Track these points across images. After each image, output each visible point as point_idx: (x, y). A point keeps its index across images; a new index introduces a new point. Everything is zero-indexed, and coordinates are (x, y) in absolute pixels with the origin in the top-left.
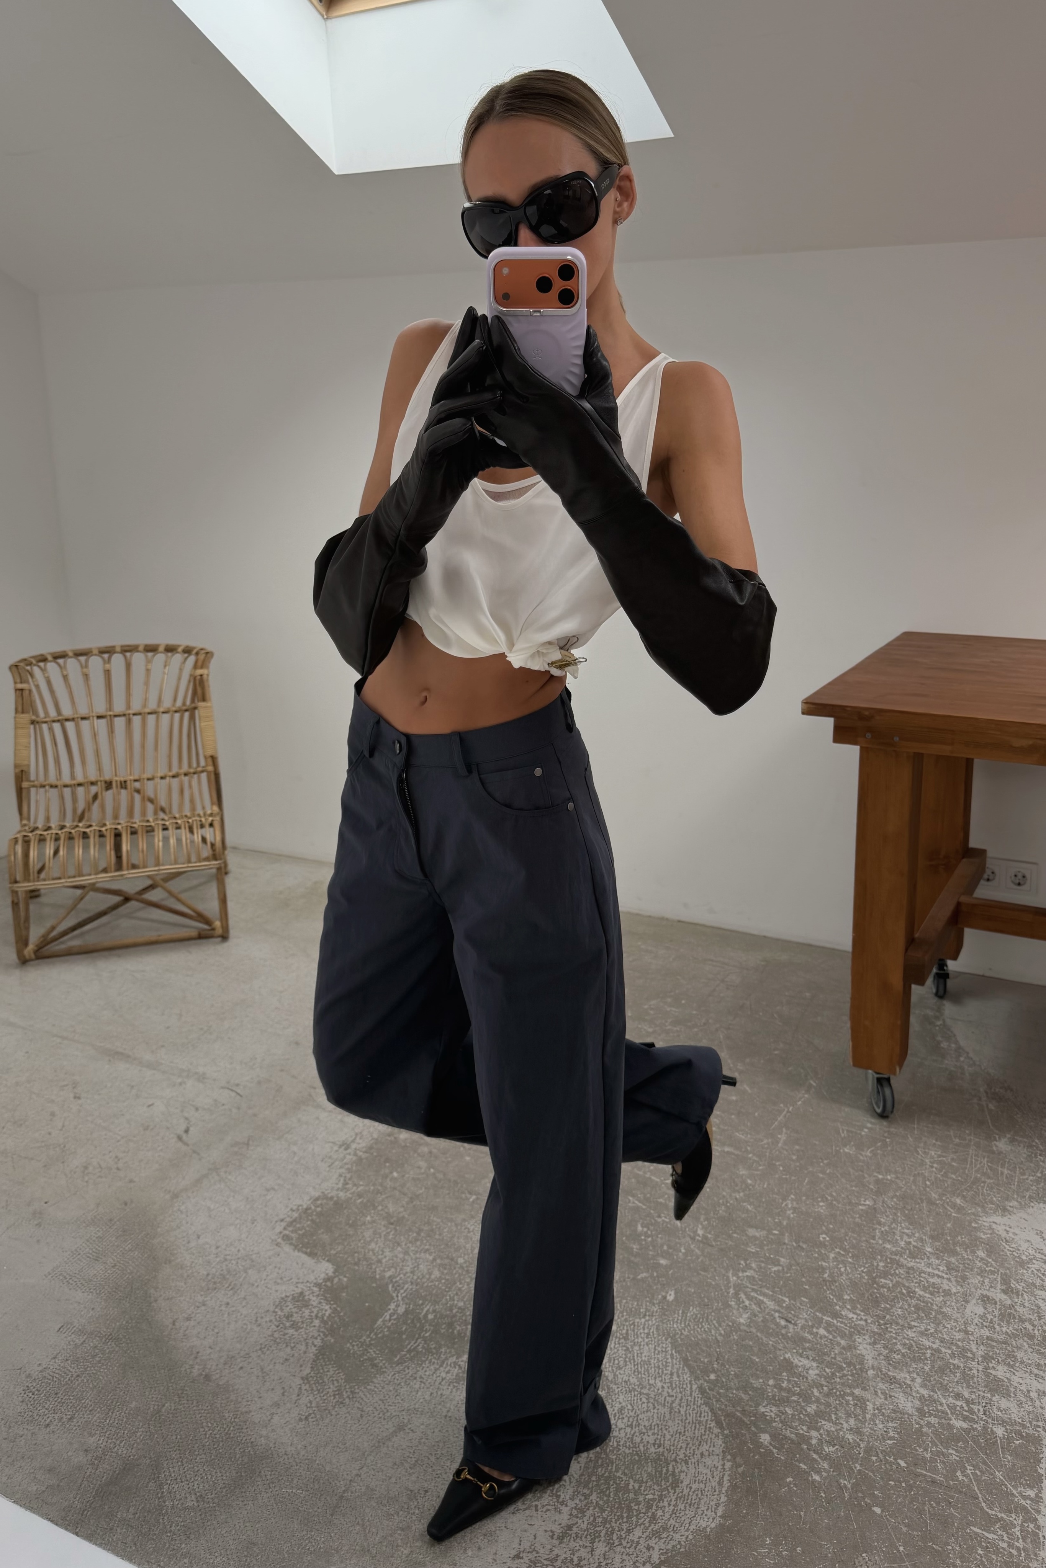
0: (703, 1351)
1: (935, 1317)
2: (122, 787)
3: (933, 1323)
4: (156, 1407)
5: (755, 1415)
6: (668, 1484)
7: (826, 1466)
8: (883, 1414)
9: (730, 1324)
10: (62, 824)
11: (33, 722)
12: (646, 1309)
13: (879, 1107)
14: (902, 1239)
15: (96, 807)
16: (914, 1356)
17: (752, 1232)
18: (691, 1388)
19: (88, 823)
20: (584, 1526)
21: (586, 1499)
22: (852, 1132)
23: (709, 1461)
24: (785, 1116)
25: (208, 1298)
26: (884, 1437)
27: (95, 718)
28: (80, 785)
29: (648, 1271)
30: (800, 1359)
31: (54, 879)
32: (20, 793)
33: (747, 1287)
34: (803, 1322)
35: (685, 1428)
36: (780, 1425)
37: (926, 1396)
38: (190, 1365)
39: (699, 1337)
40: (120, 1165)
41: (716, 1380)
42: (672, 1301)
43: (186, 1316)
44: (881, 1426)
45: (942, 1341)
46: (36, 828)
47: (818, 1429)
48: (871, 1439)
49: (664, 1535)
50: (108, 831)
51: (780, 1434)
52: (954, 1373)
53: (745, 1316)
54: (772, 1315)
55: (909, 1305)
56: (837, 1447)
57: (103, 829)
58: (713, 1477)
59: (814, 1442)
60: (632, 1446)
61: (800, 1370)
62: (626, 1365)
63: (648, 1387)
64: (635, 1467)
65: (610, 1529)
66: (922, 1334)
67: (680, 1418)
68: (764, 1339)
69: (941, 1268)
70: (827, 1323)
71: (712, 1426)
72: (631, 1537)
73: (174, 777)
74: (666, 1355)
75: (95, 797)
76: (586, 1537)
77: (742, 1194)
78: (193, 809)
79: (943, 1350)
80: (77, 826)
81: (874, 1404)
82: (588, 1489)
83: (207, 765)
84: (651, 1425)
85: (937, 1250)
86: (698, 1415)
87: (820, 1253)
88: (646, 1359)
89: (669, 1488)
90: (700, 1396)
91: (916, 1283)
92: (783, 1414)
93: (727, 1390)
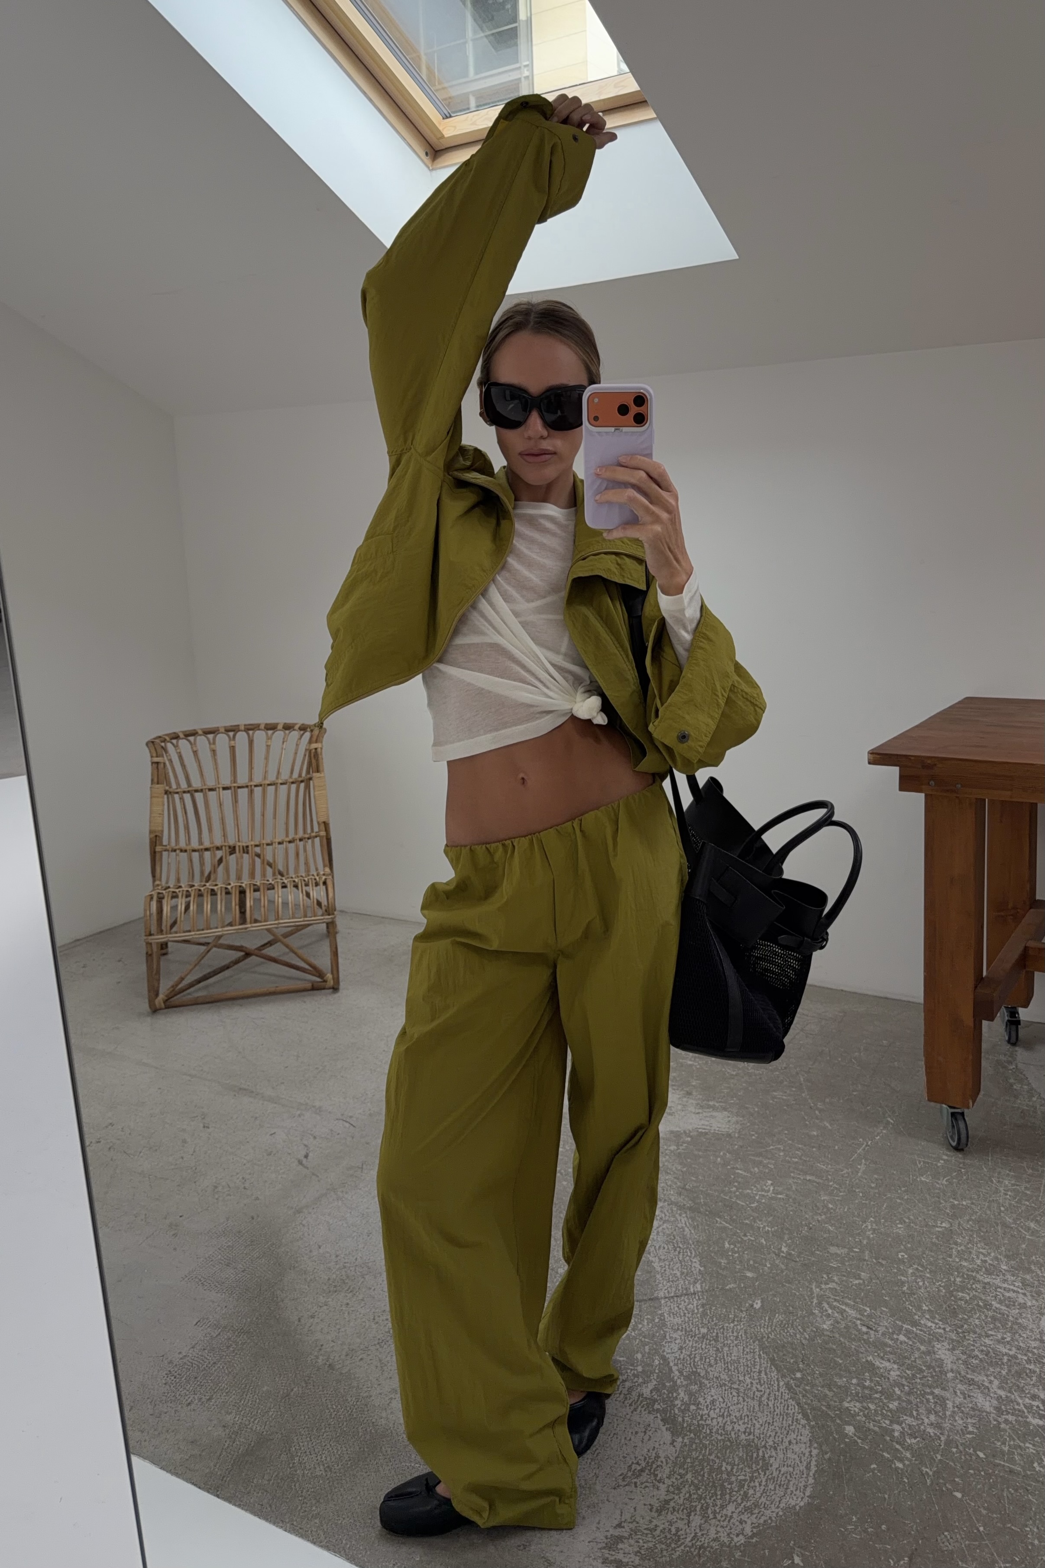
0: (789, 1353)
1: (1012, 1327)
2: (244, 852)
3: (1010, 1332)
4: (285, 1391)
5: (839, 1409)
6: (759, 1467)
7: (908, 1455)
8: (962, 1412)
9: (815, 1329)
10: (190, 883)
11: (166, 792)
12: (735, 1315)
13: (954, 1141)
14: (978, 1258)
15: (221, 869)
16: (991, 1361)
17: (833, 1250)
18: (778, 1385)
19: (214, 883)
20: (681, 1501)
21: (681, 1478)
22: (928, 1163)
23: (796, 1448)
24: (864, 1149)
25: (330, 1300)
26: (964, 1431)
27: (221, 789)
28: (207, 849)
29: (736, 1283)
30: (882, 1361)
31: (184, 932)
32: (155, 857)
33: (830, 1297)
34: (884, 1329)
35: (773, 1419)
36: (864, 1419)
37: (1003, 1396)
38: (316, 1356)
39: (785, 1340)
40: (247, 1185)
41: (802, 1378)
42: (759, 1309)
43: (310, 1314)
44: (961, 1422)
45: (1019, 1348)
46: (169, 887)
47: (900, 1424)
48: (951, 1434)
49: (756, 1511)
50: (234, 889)
51: (863, 1427)
52: (1030, 1377)
53: (829, 1323)
54: (854, 1323)
55: (986, 1316)
56: (918, 1439)
57: (229, 887)
58: (801, 1462)
59: (896, 1434)
60: (723, 1433)
61: (882, 1371)
62: (716, 1364)
63: (738, 1382)
64: (728, 1452)
65: (705, 1505)
66: (999, 1342)
67: (769, 1410)
68: (847, 1343)
69: (1017, 1284)
70: (906, 1330)
71: (799, 1417)
72: (725, 1512)
73: (290, 842)
74: (754, 1356)
75: (220, 861)
76: (682, 1511)
77: (823, 1217)
78: (308, 871)
79: (1019, 1356)
80: (205, 885)
81: (954, 1402)
82: (684, 1469)
83: (320, 831)
84: (741, 1416)
85: (1012, 1268)
86: (786, 1407)
87: (899, 1269)
88: (736, 1358)
89: (760, 1471)
90: (787, 1392)
91: (992, 1296)
92: (866, 1409)
93: (813, 1386)
